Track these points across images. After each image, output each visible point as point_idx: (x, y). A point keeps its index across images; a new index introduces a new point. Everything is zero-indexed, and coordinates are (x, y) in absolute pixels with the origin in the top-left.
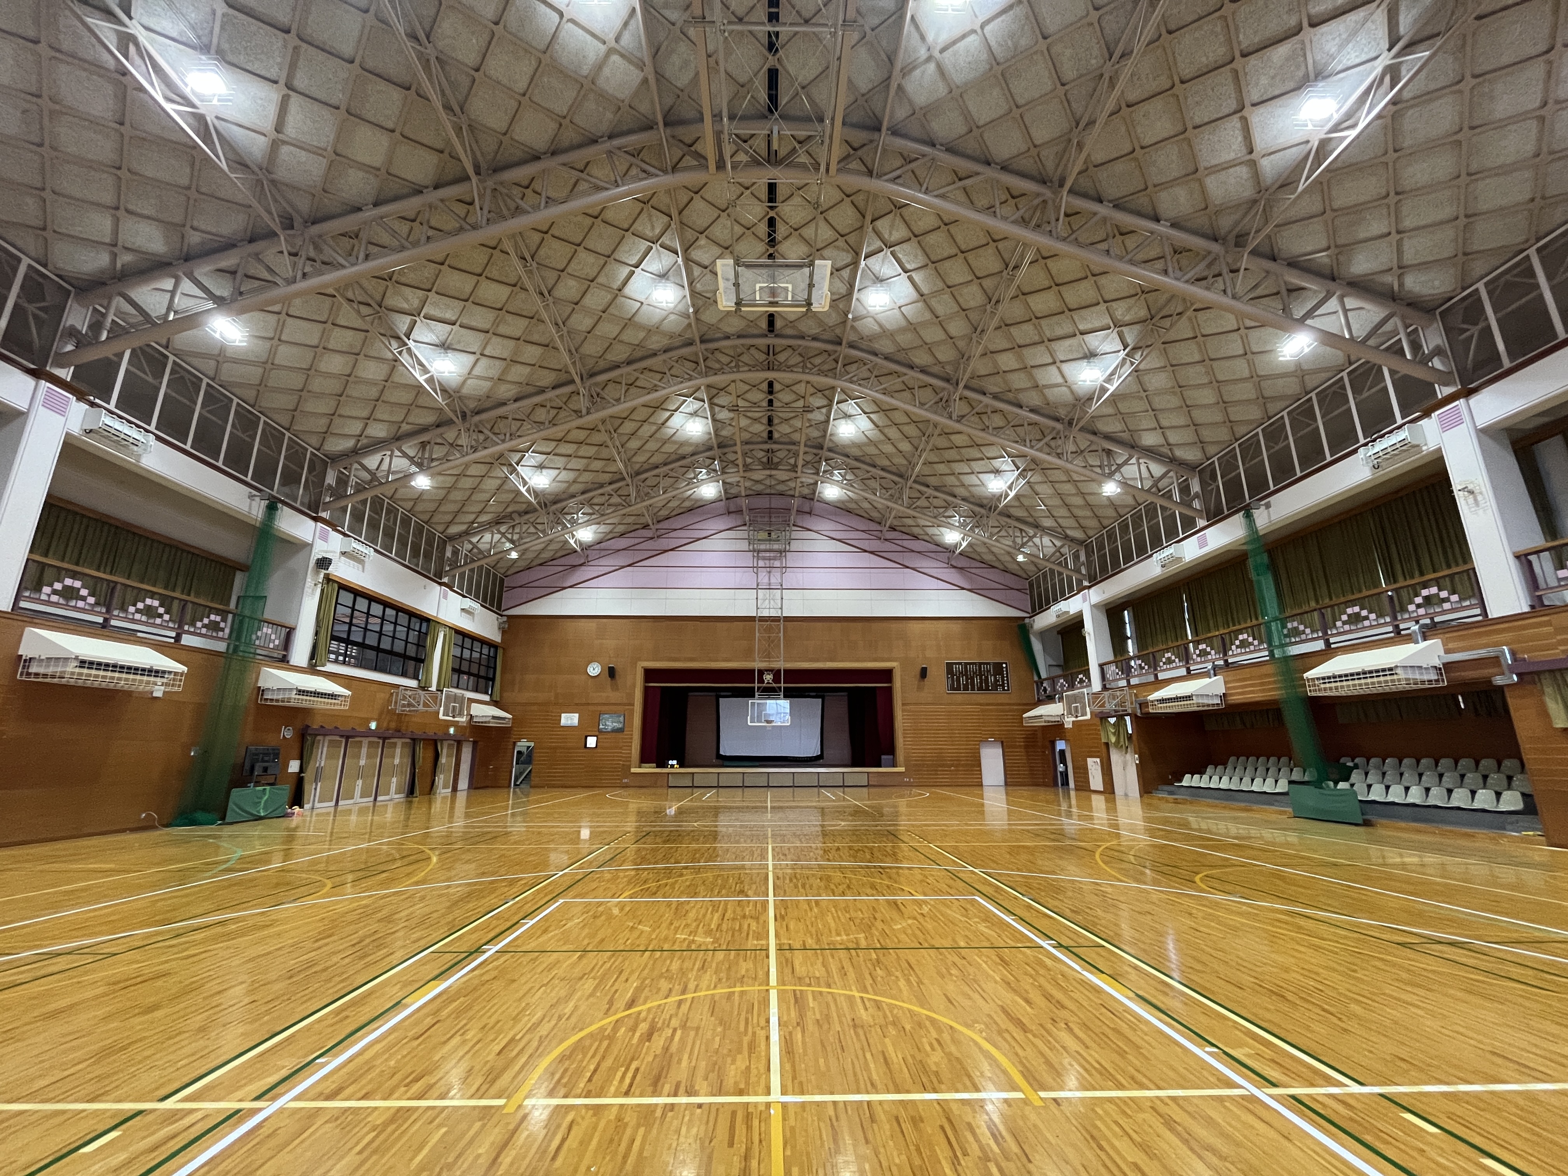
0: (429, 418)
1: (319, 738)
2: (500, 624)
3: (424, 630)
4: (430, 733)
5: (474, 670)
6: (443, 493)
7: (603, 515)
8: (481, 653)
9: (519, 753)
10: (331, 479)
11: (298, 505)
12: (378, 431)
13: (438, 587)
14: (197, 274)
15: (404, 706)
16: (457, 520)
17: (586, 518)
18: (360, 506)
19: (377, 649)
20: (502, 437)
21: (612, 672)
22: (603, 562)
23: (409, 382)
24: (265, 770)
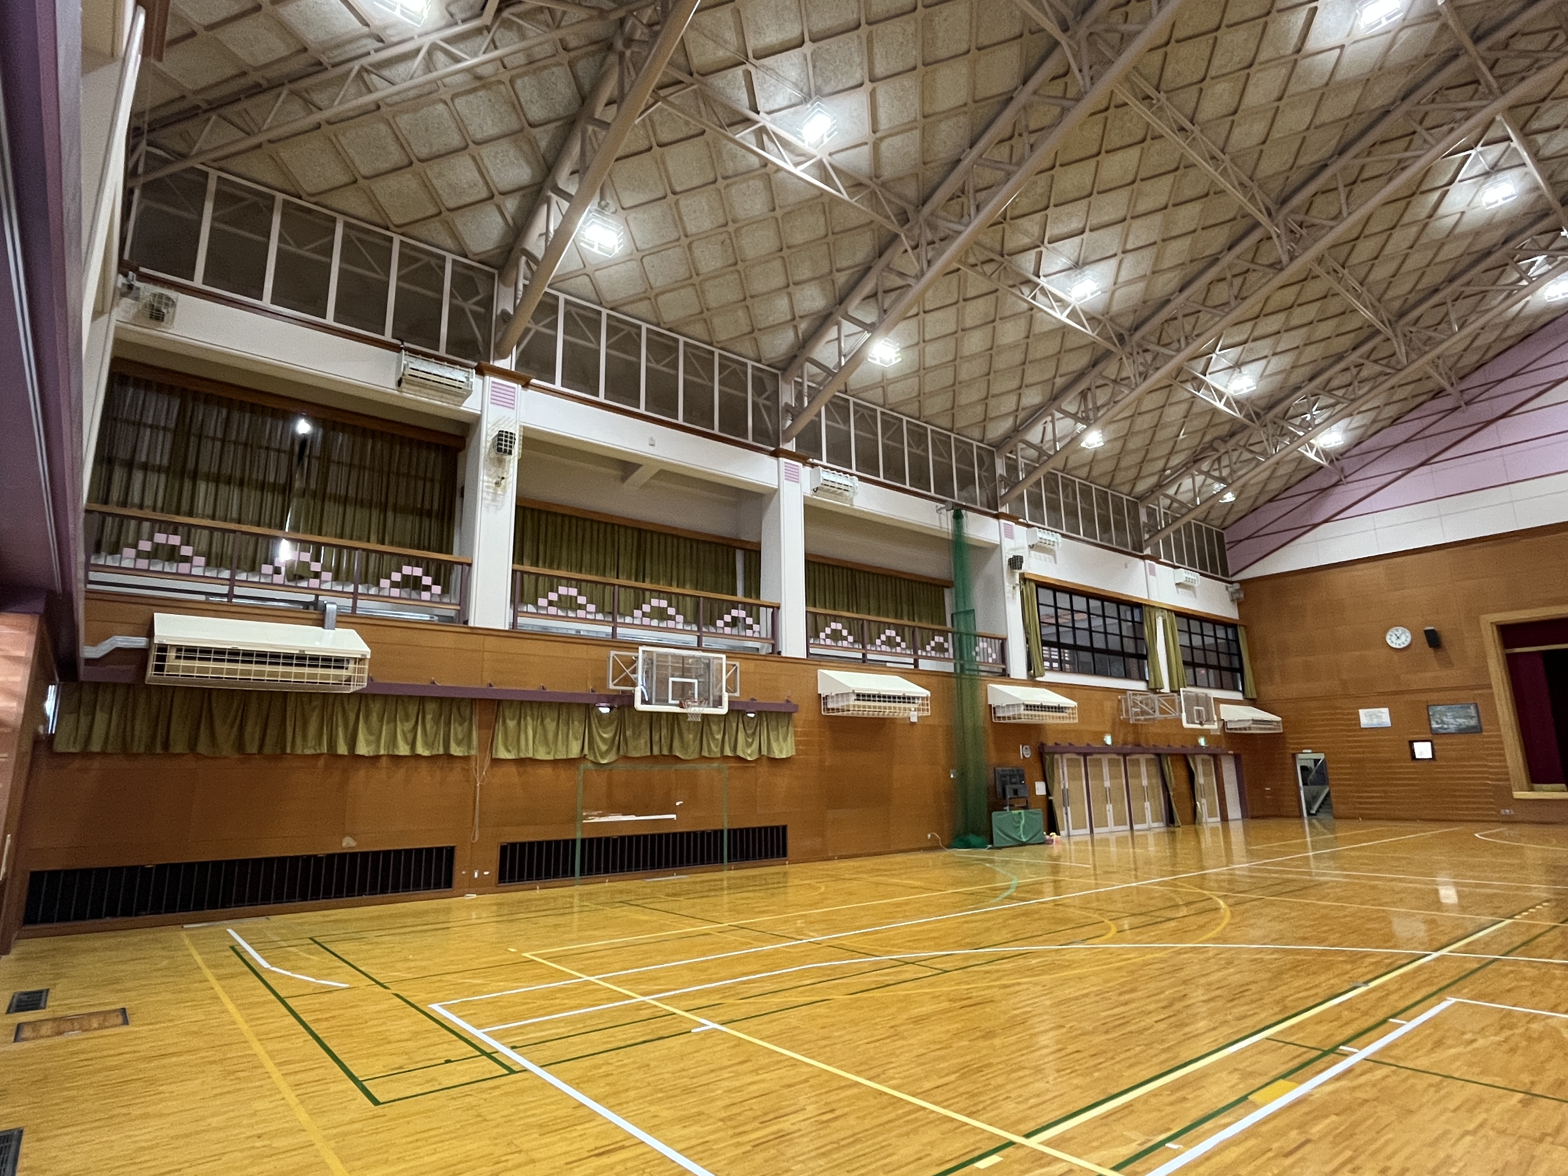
0: (1081, 361)
1: (1057, 756)
2: (1232, 594)
3: (1137, 619)
4: (1177, 745)
5: (1212, 660)
6: (1118, 444)
7: (1353, 400)
8: (1216, 638)
9: (1304, 768)
10: (1000, 469)
11: (978, 507)
12: (1032, 398)
13: (1141, 563)
14: (852, 312)
15: (1136, 714)
16: (1144, 472)
17: (1326, 414)
18: (1036, 490)
19: (1092, 649)
20: (1175, 345)
21: (1433, 639)
22: (1370, 471)
23: (1052, 327)
24: (1016, 792)
